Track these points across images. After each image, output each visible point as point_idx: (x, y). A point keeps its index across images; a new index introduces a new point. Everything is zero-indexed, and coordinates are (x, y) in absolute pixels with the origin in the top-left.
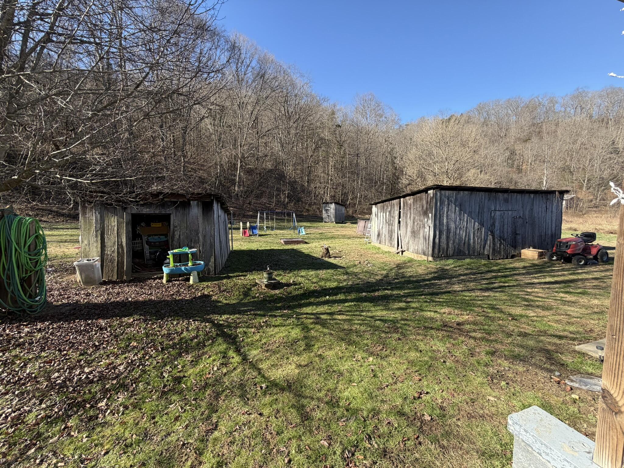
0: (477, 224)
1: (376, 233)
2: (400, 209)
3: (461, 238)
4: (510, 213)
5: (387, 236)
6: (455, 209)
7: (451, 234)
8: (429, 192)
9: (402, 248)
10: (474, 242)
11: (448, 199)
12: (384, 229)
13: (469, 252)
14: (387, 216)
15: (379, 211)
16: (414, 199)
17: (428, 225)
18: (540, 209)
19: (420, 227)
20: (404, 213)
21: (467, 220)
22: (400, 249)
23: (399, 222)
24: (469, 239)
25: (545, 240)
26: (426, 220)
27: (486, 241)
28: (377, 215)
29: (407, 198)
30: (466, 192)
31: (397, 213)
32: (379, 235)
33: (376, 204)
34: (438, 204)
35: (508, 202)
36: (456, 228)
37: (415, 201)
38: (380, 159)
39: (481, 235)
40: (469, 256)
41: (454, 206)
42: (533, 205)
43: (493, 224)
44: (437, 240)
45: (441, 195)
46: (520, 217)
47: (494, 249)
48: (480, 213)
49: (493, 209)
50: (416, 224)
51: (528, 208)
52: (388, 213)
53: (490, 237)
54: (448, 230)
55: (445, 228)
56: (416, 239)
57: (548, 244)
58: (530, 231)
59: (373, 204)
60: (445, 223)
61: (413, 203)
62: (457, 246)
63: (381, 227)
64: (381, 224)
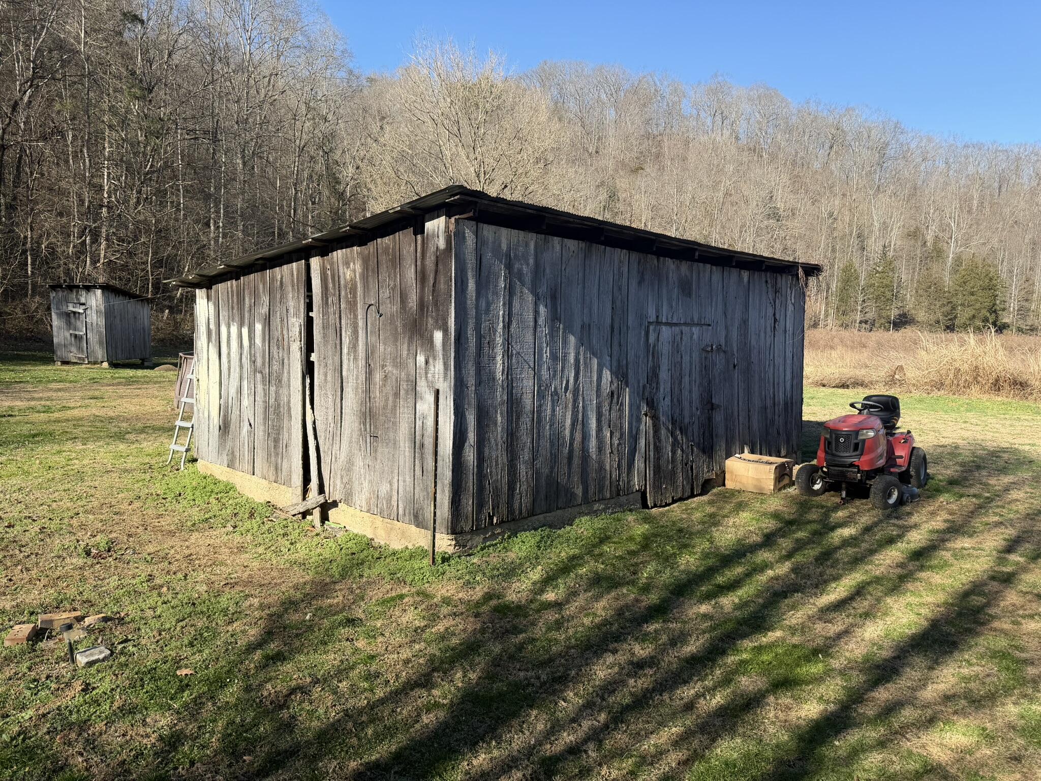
0: (607, 375)
1: (216, 421)
2: (309, 307)
3: (556, 439)
4: (695, 330)
5: (260, 432)
6: (536, 313)
7: (526, 422)
8: (429, 225)
9: (321, 490)
10: (600, 449)
11: (509, 267)
12: (245, 402)
13: (585, 491)
14: (258, 341)
15: (224, 314)
16: (366, 261)
17: (430, 385)
18: (762, 321)
19: (397, 395)
20: (325, 327)
21: (577, 361)
22: (314, 497)
23: (309, 369)
24: (585, 437)
25: (773, 421)
26: (421, 359)
27: (635, 438)
28: (215, 336)
29: (339, 255)
30: (572, 244)
31: (296, 324)
32: (225, 428)
33: (208, 282)
34: (471, 285)
35: (689, 295)
36: (541, 395)
37: (371, 269)
38: (291, 161)
39: (621, 417)
40: (588, 506)
41: (530, 298)
42: (746, 307)
43: (653, 376)
44: (470, 455)
45: (480, 243)
46: (719, 348)
47: (657, 469)
48: (616, 331)
49: (653, 318)
50: (378, 377)
51: (738, 315)
52: (259, 327)
53: (646, 423)
54: (513, 404)
55: (500, 395)
56: (383, 450)
57: (778, 433)
58: (741, 395)
59: (199, 286)
60: (499, 375)
61: (365, 277)
62: (545, 471)
63: (233, 391)
64: (235, 374)
